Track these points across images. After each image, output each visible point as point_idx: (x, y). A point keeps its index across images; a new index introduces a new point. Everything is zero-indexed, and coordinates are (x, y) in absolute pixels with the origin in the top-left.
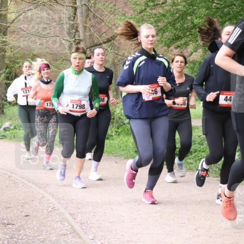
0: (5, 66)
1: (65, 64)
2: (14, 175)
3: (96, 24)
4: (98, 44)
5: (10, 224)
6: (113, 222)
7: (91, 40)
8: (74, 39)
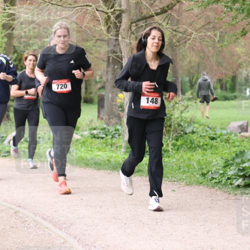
0: (12, 51)
1: (99, 47)
2: (22, 210)
4: (148, 16)
7: (138, 11)
8: (112, 10)
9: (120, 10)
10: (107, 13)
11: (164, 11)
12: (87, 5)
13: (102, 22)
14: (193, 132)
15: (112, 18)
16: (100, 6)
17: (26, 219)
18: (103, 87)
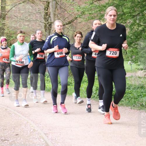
2: (9, 109)
3: (61, 12)
5: (6, 140)
6: (72, 139)
9: (51, 22)
10: (45, 23)
11: (70, 23)
12: (36, 20)
13: (43, 27)
15: (47, 25)
16: (42, 20)
17: (11, 112)
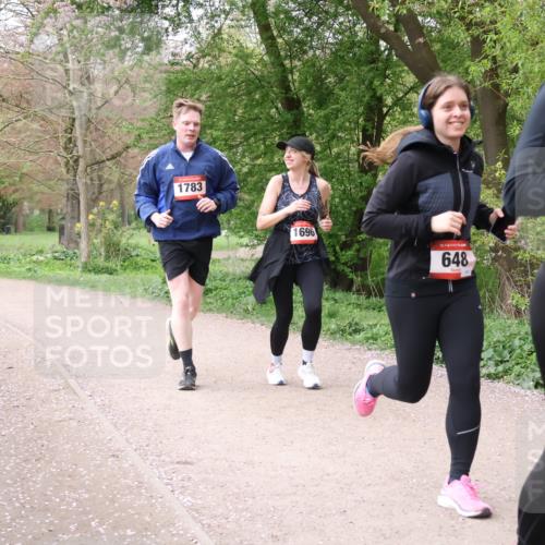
4: (100, 161)
7: (92, 156)
8: (71, 155)
9: (77, 156)
10: (66, 158)
11: (113, 157)
12: (50, 151)
13: (63, 165)
14: (137, 255)
15: (71, 162)
16: (60, 152)
18: (63, 218)
